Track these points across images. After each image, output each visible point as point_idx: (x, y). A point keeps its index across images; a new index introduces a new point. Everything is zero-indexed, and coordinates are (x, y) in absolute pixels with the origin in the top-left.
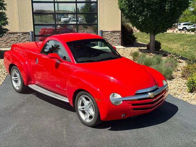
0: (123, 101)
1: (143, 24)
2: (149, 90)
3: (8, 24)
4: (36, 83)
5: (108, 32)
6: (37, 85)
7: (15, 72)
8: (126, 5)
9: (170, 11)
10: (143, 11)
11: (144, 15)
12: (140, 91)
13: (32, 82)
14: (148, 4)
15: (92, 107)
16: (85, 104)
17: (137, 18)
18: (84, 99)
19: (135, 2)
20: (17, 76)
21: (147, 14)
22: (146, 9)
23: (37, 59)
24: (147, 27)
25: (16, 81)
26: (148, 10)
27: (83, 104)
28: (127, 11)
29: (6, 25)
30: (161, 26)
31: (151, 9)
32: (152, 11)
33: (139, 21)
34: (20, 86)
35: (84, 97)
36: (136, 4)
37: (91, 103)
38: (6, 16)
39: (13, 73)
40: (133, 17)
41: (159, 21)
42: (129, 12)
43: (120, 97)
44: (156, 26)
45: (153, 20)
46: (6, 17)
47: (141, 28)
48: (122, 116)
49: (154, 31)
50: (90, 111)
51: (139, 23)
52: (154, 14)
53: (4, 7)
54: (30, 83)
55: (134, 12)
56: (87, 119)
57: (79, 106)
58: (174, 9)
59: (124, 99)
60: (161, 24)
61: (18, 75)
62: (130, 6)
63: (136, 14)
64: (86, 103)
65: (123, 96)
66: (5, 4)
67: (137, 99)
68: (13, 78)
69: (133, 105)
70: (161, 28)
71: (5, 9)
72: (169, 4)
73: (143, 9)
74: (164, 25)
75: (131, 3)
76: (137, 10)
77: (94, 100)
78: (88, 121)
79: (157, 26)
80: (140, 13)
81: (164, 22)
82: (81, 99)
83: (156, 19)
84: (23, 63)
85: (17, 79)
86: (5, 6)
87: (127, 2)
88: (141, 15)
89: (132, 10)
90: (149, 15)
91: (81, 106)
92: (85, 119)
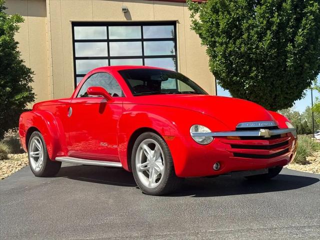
0: (214, 137)
1: (251, 93)
2: (260, 124)
4: (69, 154)
6: (70, 156)
7: (36, 141)
9: (295, 69)
10: (250, 71)
11: (252, 78)
13: (63, 154)
14: (256, 61)
15: (160, 158)
16: (149, 158)
17: (241, 84)
18: (145, 147)
19: (236, 59)
20: (38, 150)
21: (257, 76)
22: (254, 68)
23: (71, 108)
24: (259, 98)
25: (36, 159)
26: (257, 69)
27: (145, 159)
28: (224, 74)
32: (265, 69)
33: (245, 88)
34: (41, 167)
35: (145, 143)
36: (238, 62)
37: (159, 149)
39: (32, 144)
40: (234, 84)
41: (278, 87)
42: (228, 76)
43: (209, 131)
44: (273, 95)
45: (268, 85)
46: (32, 92)
48: (215, 169)
49: (271, 106)
50: (157, 166)
51: (246, 92)
52: (269, 75)
53: (29, 76)
54: (58, 154)
55: (236, 75)
58: (301, 66)
59: (216, 134)
60: (281, 94)
61: (40, 146)
62: (229, 66)
63: (238, 79)
64: (150, 154)
66: (32, 73)
67: (240, 137)
68: (32, 153)
69: (233, 146)
71: (31, 80)
72: (292, 57)
73: (250, 68)
74: (287, 93)
75: (230, 61)
76: (240, 70)
77: (162, 141)
78: (154, 185)
79: (276, 95)
80: (246, 75)
81: (287, 88)
82: (141, 148)
83: (272, 84)
84: (48, 123)
85: (38, 154)
86: (31, 76)
87: (223, 60)
88: (247, 78)
89: (232, 73)
90: (260, 77)
91: (142, 163)
92: (150, 184)
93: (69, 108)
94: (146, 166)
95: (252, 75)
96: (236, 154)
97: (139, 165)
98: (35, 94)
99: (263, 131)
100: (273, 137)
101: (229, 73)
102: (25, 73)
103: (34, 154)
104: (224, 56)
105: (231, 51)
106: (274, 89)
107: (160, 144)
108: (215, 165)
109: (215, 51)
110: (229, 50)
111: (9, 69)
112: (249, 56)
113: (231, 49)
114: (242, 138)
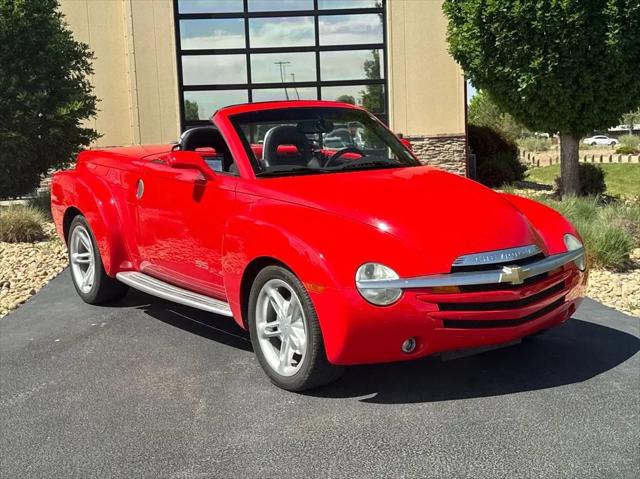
0: (404, 289)
1: (532, 100)
3: (94, 114)
4: (142, 268)
5: (422, 139)
6: (143, 273)
7: (81, 234)
8: (473, 42)
9: (625, 52)
10: (529, 58)
11: (534, 71)
12: (467, 260)
13: (130, 265)
15: (300, 319)
16: (280, 315)
17: (511, 81)
18: (274, 293)
19: (502, 30)
20: (87, 251)
21: (544, 66)
22: (539, 51)
23: (141, 181)
24: (547, 110)
25: (84, 267)
26: (545, 53)
27: (272, 316)
28: (477, 61)
29: (90, 117)
30: (596, 106)
31: (557, 49)
32: (560, 54)
33: (519, 89)
34: (92, 283)
35: (273, 286)
36: (506, 37)
37: (297, 304)
38: (90, 91)
39: (75, 238)
40: (497, 79)
41: (588, 88)
42: (485, 63)
43: (395, 276)
44: (578, 105)
45: (566, 85)
46: (92, 94)
47: (529, 116)
48: (405, 350)
49: (573, 125)
50: (294, 335)
51: (520, 99)
52: (569, 65)
53: (85, 63)
54: (121, 266)
55: (502, 62)
56: (286, 365)
57: (262, 321)
59: (409, 283)
60: (595, 101)
63: (506, 70)
64: (283, 307)
65: (403, 273)
66: (90, 55)
67: (460, 286)
69: (443, 306)
70: (595, 112)
71: (89, 70)
72: (616, 28)
73: (531, 49)
74: (606, 100)
75: (490, 32)
76: (511, 52)
77: (303, 291)
78: (289, 371)
79: (584, 104)
80: (523, 64)
81: (606, 89)
82: (265, 294)
83: (576, 81)
84: (101, 203)
85: (86, 258)
86: (89, 61)
87: (476, 30)
88: (525, 70)
89: (494, 57)
90: (550, 69)
91: (268, 322)
92: (280, 367)
93: (138, 182)
94: (275, 329)
95: (535, 64)
96: (448, 323)
97: (262, 325)
98: (98, 98)
99: (507, 270)
100: (529, 282)
101: (487, 57)
102: (76, 55)
103: (78, 258)
104: (478, 22)
105: (491, 14)
106: (580, 91)
107: (299, 295)
108: (405, 344)
109: (460, 10)
110: (489, 10)
111: (41, 53)
112: (529, 25)
113: (493, 10)
114: (465, 288)
